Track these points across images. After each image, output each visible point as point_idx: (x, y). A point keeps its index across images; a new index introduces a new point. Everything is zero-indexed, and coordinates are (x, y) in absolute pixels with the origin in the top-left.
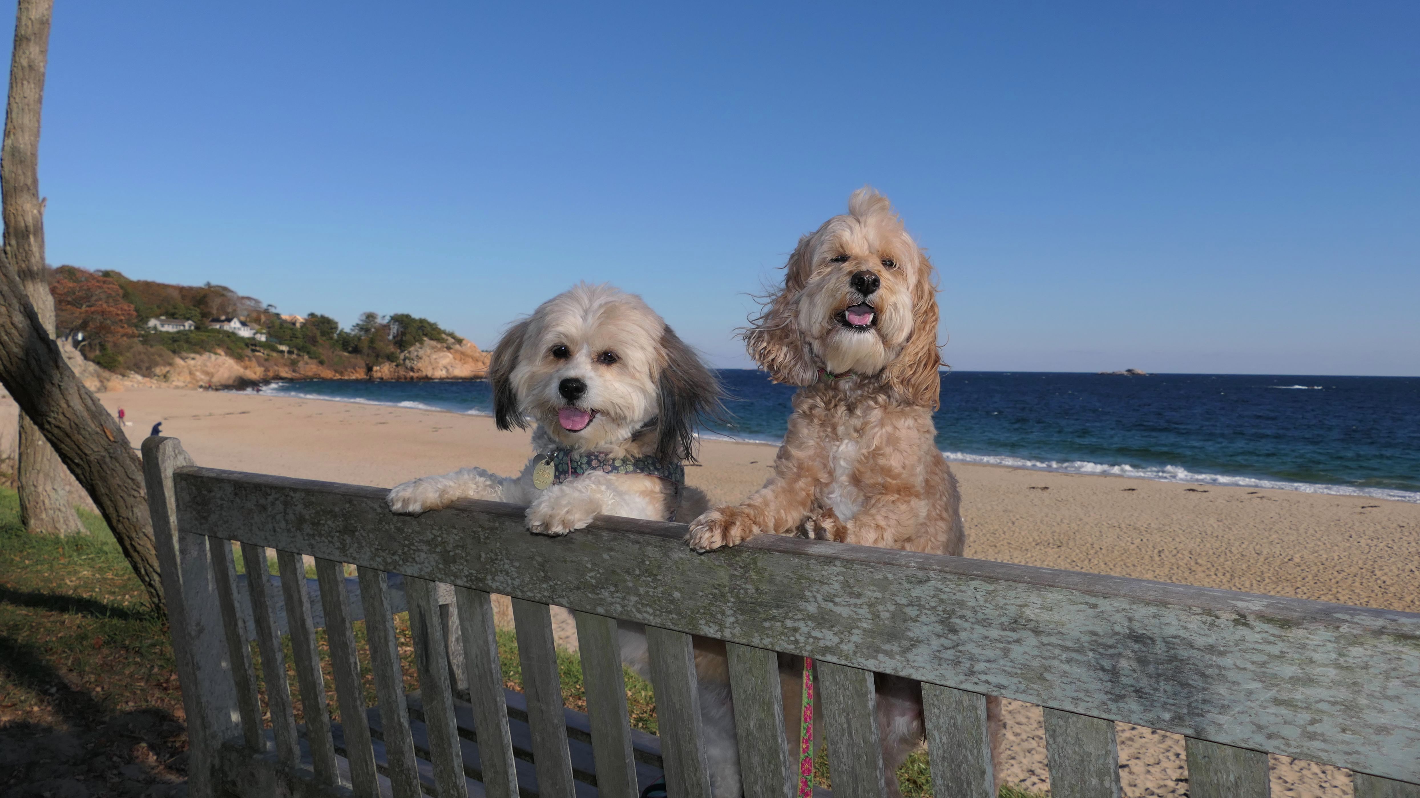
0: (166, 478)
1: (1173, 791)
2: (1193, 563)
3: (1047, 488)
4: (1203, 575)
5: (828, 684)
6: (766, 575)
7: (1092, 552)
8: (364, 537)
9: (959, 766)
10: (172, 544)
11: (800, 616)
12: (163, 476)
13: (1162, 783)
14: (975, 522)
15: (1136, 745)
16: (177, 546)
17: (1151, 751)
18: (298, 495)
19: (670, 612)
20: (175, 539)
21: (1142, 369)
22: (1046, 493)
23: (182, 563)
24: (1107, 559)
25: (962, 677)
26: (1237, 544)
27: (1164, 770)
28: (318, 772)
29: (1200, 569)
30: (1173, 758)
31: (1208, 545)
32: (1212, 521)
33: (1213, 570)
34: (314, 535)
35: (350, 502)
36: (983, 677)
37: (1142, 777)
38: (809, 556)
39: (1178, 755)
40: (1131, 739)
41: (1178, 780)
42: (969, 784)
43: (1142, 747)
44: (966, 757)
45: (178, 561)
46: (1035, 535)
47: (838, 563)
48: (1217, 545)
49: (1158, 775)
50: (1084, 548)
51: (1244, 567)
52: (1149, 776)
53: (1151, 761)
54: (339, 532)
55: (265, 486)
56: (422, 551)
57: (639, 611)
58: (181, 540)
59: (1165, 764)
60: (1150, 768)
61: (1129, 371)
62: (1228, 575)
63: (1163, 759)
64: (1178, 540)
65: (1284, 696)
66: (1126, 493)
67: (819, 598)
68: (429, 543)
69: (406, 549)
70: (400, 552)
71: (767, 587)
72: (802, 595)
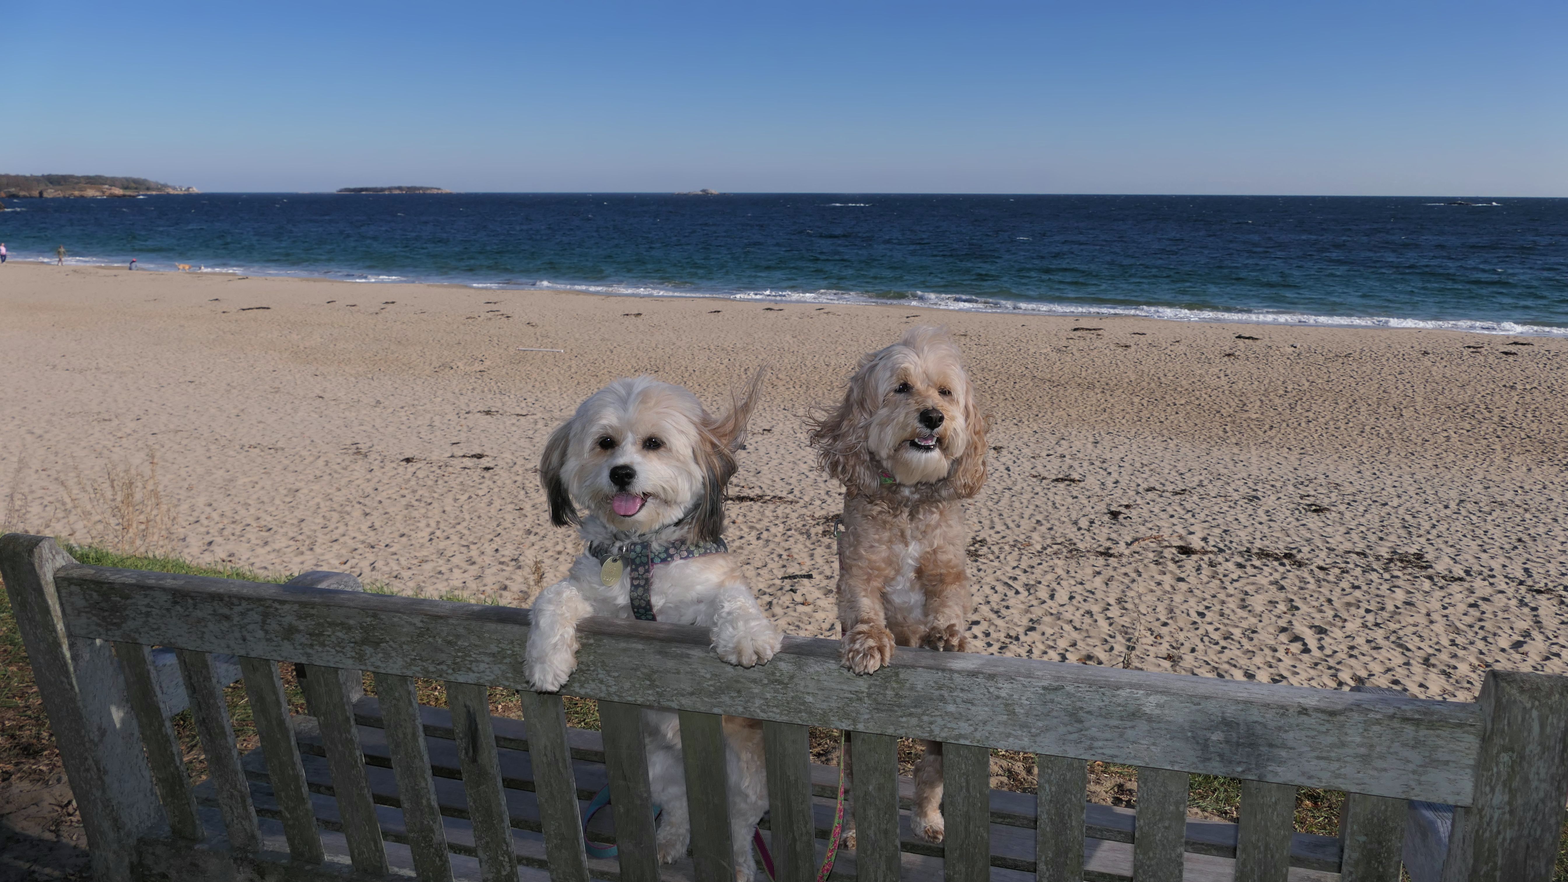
0: (47, 584)
1: (781, 589)
2: (774, 378)
3: (640, 314)
4: (783, 388)
5: (951, 757)
6: (907, 685)
7: (687, 375)
8: (394, 649)
9: (1063, 806)
10: (62, 653)
11: (937, 713)
12: (43, 583)
13: (771, 582)
14: (575, 353)
15: (746, 552)
16: (68, 655)
17: (759, 555)
18: (287, 607)
19: (800, 712)
20: (65, 648)
21: (715, 190)
22: (639, 319)
23: (75, 671)
24: (700, 381)
25: (1082, 751)
26: (810, 357)
27: (771, 571)
28: (296, 854)
29: (781, 383)
30: (776, 559)
31: (786, 361)
32: (788, 337)
33: (792, 383)
34: (312, 645)
35: (375, 616)
36: (1100, 751)
37: (754, 580)
38: (952, 671)
39: (780, 556)
40: (741, 548)
41: (783, 578)
42: (1070, 816)
43: (750, 553)
44: (1070, 799)
45: (72, 669)
46: (633, 361)
47: (981, 676)
48: (793, 359)
49: (767, 576)
50: (679, 372)
51: (817, 378)
52: (760, 579)
53: (760, 564)
54: (355, 643)
55: (230, 597)
56: (483, 662)
57: (763, 711)
58: (71, 646)
59: (771, 565)
60: (759, 571)
61: (703, 191)
62: (804, 387)
63: (770, 562)
64: (760, 357)
65: (1324, 754)
66: (712, 315)
67: (959, 700)
68: (494, 655)
69: (458, 660)
70: (449, 662)
71: (907, 693)
72: (942, 699)
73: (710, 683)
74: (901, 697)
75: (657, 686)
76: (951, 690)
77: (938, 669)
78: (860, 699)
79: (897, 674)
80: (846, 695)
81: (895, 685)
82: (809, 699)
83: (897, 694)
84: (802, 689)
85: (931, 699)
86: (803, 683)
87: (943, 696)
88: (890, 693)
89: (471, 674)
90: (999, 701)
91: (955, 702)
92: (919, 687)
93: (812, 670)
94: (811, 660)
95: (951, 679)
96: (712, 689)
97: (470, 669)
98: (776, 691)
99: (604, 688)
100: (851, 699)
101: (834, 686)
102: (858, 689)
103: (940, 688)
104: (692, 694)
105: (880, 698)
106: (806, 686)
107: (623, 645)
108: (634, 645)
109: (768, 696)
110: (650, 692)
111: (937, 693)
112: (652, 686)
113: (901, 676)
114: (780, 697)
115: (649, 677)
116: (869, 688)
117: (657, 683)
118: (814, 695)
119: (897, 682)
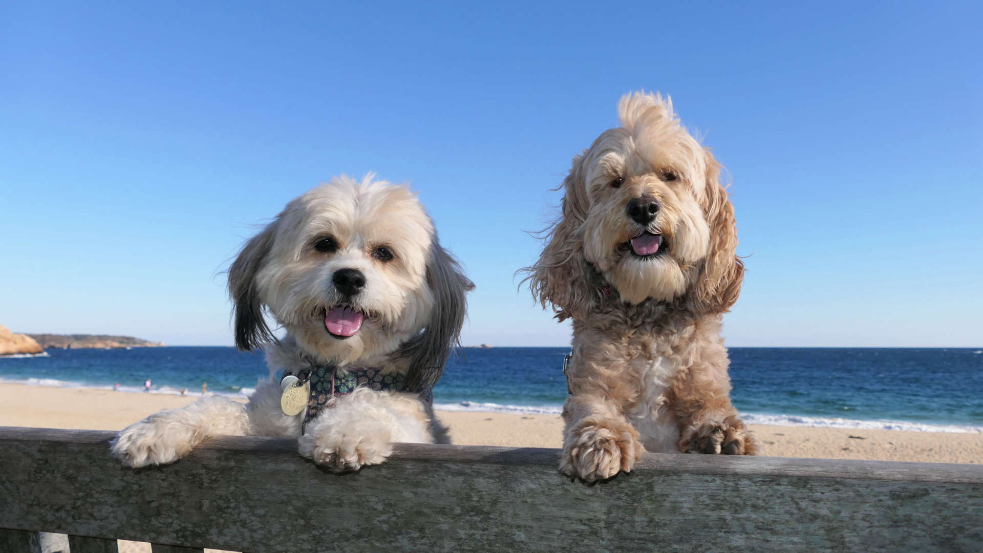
21: (490, 344)
61: (483, 345)
66: (487, 421)
67: (750, 526)
68: (118, 493)
69: (79, 503)
70: (69, 507)
71: (667, 518)
72: (723, 524)
73: (384, 517)
74: (658, 525)
75: (314, 528)
76: (737, 508)
77: (714, 474)
78: (594, 533)
79: (650, 487)
80: (575, 527)
81: (648, 506)
82: (521, 536)
83: (651, 521)
84: (509, 520)
85: (706, 526)
86: (511, 512)
87: (723, 520)
88: (640, 519)
89: (93, 522)
90: (818, 523)
91: (744, 531)
92: (686, 504)
93: (523, 488)
94: (522, 472)
95: (736, 489)
96: (385, 527)
97: (91, 515)
98: (473, 526)
99: (247, 534)
100: (581, 534)
101: (556, 512)
102: (591, 515)
103: (719, 507)
104: (359, 536)
105: (626, 529)
106: (516, 515)
107: (270, 466)
108: (284, 465)
109: (462, 534)
110: (305, 536)
111: (714, 515)
112: (308, 527)
113: (657, 489)
114: (478, 534)
115: (302, 513)
116: (609, 513)
117: (314, 522)
118: (527, 529)
119: (650, 499)
